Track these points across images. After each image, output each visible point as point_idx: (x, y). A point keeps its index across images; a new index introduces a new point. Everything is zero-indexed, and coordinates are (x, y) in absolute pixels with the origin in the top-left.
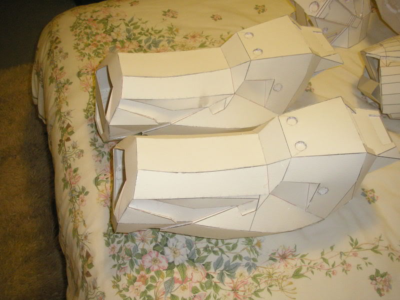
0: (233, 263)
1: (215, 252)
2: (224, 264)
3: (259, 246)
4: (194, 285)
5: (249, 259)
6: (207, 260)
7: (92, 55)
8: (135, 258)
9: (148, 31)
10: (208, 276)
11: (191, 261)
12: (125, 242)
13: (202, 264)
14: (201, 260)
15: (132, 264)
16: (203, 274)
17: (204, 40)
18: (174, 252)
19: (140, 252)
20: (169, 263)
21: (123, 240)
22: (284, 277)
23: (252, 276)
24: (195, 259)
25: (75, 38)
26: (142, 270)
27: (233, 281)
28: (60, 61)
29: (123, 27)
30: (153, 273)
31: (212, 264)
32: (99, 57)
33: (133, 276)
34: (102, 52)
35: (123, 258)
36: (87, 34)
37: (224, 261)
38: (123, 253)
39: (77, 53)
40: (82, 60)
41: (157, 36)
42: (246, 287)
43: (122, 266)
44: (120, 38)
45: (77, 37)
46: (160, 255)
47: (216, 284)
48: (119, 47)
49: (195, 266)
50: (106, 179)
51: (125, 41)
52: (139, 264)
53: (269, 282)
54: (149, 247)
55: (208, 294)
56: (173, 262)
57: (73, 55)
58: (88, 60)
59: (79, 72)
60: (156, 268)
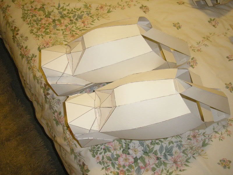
0: (169, 146)
1: (157, 144)
2: (164, 149)
4: (152, 167)
5: (178, 142)
6: (155, 150)
7: (44, 34)
9: (72, 11)
10: (158, 158)
11: (146, 153)
12: (105, 153)
13: (152, 153)
14: (151, 151)
15: (113, 165)
16: (155, 158)
17: (109, 8)
18: (135, 151)
19: (115, 156)
20: (134, 159)
21: (103, 152)
22: (198, 147)
23: (182, 151)
24: (148, 151)
25: (29, 26)
26: (120, 167)
27: (172, 157)
28: (24, 43)
29: (56, 11)
30: (127, 167)
31: (158, 151)
32: (48, 34)
33: (116, 172)
34: (49, 31)
35: (107, 163)
36: (35, 21)
37: (164, 147)
38: (105, 160)
39: (34, 35)
40: (38, 39)
41: (79, 12)
42: (181, 159)
43: (108, 168)
44: (57, 18)
45: (30, 25)
46: (128, 156)
47: (164, 162)
48: (58, 24)
49: (149, 156)
51: (60, 19)
52: (117, 164)
53: (192, 152)
54: (120, 152)
55: (161, 170)
56: (136, 157)
57: (31, 37)
58: (42, 39)
59: (38, 48)
60: (127, 164)
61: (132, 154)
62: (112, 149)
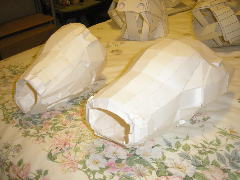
3: (234, 132)
10: (225, 171)
18: (179, 168)
24: (201, 164)
50: (60, 150)
56: (187, 176)
61: (178, 174)
62: (135, 175)
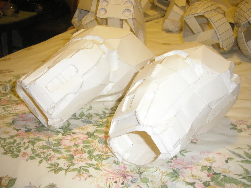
8: (54, 148)
